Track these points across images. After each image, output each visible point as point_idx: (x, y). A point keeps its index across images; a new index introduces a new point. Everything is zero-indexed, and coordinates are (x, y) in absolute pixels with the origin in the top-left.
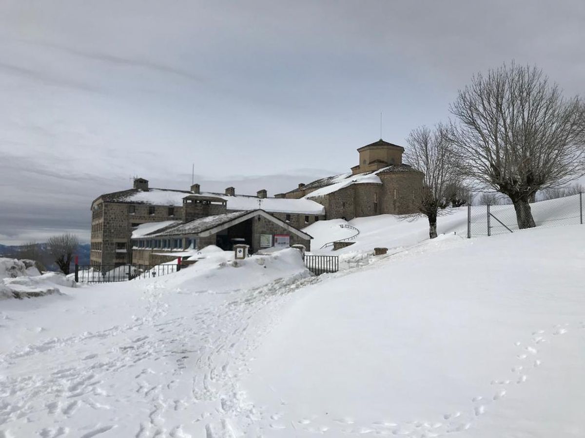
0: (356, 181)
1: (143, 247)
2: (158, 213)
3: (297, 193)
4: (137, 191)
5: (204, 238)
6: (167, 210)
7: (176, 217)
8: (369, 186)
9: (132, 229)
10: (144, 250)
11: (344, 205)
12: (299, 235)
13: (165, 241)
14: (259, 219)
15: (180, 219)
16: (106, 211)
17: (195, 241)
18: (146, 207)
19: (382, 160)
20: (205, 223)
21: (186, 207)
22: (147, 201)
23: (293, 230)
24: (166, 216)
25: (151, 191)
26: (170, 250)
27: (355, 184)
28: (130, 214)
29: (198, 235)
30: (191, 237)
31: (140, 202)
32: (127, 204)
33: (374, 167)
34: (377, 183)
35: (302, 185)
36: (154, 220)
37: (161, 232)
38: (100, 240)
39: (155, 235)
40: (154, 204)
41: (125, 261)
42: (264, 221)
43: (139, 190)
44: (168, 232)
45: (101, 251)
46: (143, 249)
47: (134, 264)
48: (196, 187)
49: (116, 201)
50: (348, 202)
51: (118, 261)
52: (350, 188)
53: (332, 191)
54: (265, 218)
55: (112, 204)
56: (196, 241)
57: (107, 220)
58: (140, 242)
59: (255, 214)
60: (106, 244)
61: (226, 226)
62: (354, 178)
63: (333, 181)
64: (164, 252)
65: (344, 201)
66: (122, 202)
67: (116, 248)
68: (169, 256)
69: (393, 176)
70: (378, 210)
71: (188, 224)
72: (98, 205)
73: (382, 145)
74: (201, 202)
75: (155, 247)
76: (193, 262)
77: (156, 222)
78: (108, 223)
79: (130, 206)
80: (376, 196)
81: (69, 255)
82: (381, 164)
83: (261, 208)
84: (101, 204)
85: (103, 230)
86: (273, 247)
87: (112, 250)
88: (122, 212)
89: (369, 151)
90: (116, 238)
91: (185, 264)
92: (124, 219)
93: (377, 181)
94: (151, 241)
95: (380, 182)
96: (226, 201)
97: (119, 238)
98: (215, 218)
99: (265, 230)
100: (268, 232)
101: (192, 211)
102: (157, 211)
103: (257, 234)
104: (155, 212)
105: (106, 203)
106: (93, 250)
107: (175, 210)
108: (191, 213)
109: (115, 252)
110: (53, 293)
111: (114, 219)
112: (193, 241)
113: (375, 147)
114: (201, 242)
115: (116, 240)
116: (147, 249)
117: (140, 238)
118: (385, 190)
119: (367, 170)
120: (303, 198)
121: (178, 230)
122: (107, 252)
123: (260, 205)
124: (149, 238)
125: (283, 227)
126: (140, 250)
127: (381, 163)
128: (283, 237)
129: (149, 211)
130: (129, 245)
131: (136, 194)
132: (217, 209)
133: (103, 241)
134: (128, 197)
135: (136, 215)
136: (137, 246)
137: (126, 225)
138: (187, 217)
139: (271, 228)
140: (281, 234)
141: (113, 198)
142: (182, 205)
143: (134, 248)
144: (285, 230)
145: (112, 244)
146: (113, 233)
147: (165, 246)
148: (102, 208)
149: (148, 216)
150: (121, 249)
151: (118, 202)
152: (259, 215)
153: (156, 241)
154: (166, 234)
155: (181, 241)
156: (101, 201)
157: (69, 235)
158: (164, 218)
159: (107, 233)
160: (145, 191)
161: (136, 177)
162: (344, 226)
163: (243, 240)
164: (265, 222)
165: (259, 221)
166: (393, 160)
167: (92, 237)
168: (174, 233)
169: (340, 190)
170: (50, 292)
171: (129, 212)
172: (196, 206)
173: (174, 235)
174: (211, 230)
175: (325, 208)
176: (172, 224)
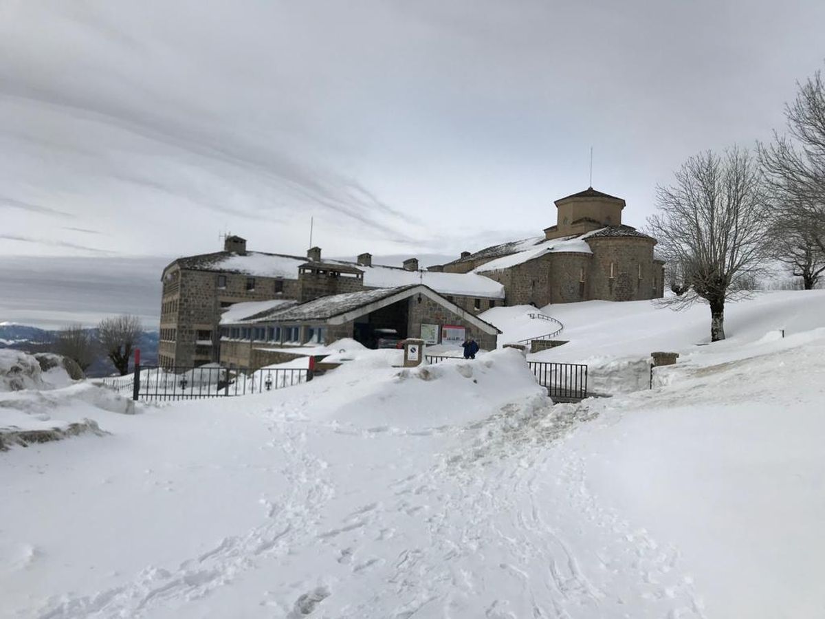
0: (553, 249)
1: (238, 337)
2: (260, 288)
3: (461, 265)
4: (230, 255)
5: (336, 327)
6: (273, 283)
7: (286, 294)
8: (573, 256)
9: (220, 310)
10: (238, 342)
11: (534, 285)
12: (480, 327)
13: (272, 330)
14: (420, 299)
15: (292, 298)
16: (184, 283)
17: (320, 330)
18: (243, 279)
19: (592, 217)
20: (333, 303)
21: (303, 280)
22: (244, 270)
23: (471, 319)
24: (271, 291)
25: (250, 255)
26: (279, 343)
27: (551, 253)
28: (219, 288)
29: (325, 322)
30: (313, 325)
31: (233, 270)
32: (214, 273)
33: (580, 228)
34: (585, 253)
35: (465, 254)
36: (253, 298)
37: (265, 316)
38: (173, 326)
39: (256, 320)
40: (255, 274)
41: (210, 358)
42: (427, 303)
43: (233, 253)
44: (276, 317)
45: (174, 342)
46: (237, 340)
47: (222, 362)
48: (316, 252)
49: (198, 268)
50: (541, 281)
51: (199, 357)
52: (543, 260)
53: (517, 263)
54: (429, 299)
55: (192, 272)
56: (322, 330)
57: (185, 296)
58: (233, 331)
59: (413, 292)
60: (182, 332)
61: (369, 309)
62: (550, 244)
63: (514, 248)
64: (269, 346)
65: (534, 279)
66: (207, 270)
67: (197, 339)
68: (283, 353)
69: (610, 243)
70: (584, 294)
71: (305, 305)
72: (172, 274)
73: (593, 196)
74: (325, 272)
75: (255, 339)
76: (334, 366)
77: (256, 301)
78: (186, 301)
79: (220, 276)
80: (583, 272)
81: (128, 346)
82: (590, 224)
83: (423, 283)
84: (177, 272)
85: (178, 310)
86: (440, 345)
87: (191, 341)
88: (207, 284)
89: (572, 204)
90: (197, 323)
91: (319, 369)
92: (210, 296)
93: (586, 249)
94: (250, 329)
95: (589, 251)
96: (362, 273)
97: (200, 323)
98: (349, 297)
99: (428, 317)
100: (433, 320)
101: (313, 287)
102: (258, 284)
103: (415, 323)
104: (255, 286)
105: (184, 271)
106: (163, 341)
107: (285, 284)
108: (310, 289)
109: (195, 344)
110: (83, 431)
111: (195, 295)
112: (316, 331)
113: (582, 199)
114: (330, 333)
115: (196, 327)
116: (243, 341)
117: (233, 325)
118: (597, 263)
119: (569, 232)
120: (471, 273)
121: (291, 314)
122: (183, 343)
123: (421, 277)
124: (245, 324)
125: (456, 313)
126: (232, 342)
127: (591, 222)
128: (456, 329)
129: (246, 285)
130: (215, 334)
131: (228, 259)
132: (350, 284)
133: (178, 327)
134: (216, 263)
135: (228, 290)
136: (228, 337)
137: (212, 305)
138: (304, 295)
139: (436, 314)
140: (453, 325)
141: (194, 264)
142: (296, 277)
143: (224, 338)
144: (458, 318)
145: (191, 332)
146: (193, 315)
147: (271, 338)
148: (177, 279)
149: (245, 292)
150: (204, 339)
151: (201, 270)
152: (420, 294)
153: (257, 330)
154: (274, 319)
155: (297, 330)
156: (177, 267)
157: (130, 317)
158: (269, 296)
159: (184, 316)
160: (240, 255)
161: (228, 234)
162: (536, 316)
163: (394, 331)
164: (429, 304)
165: (420, 302)
166: (608, 218)
167: (161, 321)
168: (285, 318)
169: (529, 262)
170: (75, 429)
171: (217, 285)
172: (319, 278)
173: (286, 320)
174: (345, 314)
175: (505, 289)
176: (279, 305)
